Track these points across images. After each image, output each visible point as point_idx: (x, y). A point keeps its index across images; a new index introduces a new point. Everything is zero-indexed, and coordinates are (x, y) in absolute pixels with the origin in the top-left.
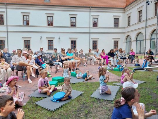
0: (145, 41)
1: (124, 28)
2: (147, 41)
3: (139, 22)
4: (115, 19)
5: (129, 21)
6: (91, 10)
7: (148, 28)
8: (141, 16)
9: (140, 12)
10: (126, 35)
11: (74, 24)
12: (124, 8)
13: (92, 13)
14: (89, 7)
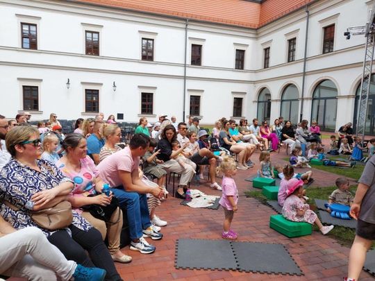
0: (300, 102)
1: (255, 72)
2: (305, 102)
3: (289, 61)
4: (237, 50)
5: (267, 59)
6: (188, 27)
7: (308, 76)
8: (294, 50)
9: (292, 42)
10: (259, 86)
11: (150, 54)
12: (257, 29)
13: (191, 34)
14: (185, 20)
